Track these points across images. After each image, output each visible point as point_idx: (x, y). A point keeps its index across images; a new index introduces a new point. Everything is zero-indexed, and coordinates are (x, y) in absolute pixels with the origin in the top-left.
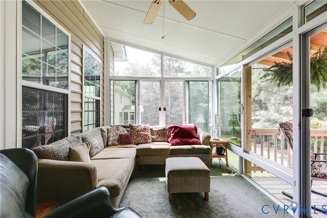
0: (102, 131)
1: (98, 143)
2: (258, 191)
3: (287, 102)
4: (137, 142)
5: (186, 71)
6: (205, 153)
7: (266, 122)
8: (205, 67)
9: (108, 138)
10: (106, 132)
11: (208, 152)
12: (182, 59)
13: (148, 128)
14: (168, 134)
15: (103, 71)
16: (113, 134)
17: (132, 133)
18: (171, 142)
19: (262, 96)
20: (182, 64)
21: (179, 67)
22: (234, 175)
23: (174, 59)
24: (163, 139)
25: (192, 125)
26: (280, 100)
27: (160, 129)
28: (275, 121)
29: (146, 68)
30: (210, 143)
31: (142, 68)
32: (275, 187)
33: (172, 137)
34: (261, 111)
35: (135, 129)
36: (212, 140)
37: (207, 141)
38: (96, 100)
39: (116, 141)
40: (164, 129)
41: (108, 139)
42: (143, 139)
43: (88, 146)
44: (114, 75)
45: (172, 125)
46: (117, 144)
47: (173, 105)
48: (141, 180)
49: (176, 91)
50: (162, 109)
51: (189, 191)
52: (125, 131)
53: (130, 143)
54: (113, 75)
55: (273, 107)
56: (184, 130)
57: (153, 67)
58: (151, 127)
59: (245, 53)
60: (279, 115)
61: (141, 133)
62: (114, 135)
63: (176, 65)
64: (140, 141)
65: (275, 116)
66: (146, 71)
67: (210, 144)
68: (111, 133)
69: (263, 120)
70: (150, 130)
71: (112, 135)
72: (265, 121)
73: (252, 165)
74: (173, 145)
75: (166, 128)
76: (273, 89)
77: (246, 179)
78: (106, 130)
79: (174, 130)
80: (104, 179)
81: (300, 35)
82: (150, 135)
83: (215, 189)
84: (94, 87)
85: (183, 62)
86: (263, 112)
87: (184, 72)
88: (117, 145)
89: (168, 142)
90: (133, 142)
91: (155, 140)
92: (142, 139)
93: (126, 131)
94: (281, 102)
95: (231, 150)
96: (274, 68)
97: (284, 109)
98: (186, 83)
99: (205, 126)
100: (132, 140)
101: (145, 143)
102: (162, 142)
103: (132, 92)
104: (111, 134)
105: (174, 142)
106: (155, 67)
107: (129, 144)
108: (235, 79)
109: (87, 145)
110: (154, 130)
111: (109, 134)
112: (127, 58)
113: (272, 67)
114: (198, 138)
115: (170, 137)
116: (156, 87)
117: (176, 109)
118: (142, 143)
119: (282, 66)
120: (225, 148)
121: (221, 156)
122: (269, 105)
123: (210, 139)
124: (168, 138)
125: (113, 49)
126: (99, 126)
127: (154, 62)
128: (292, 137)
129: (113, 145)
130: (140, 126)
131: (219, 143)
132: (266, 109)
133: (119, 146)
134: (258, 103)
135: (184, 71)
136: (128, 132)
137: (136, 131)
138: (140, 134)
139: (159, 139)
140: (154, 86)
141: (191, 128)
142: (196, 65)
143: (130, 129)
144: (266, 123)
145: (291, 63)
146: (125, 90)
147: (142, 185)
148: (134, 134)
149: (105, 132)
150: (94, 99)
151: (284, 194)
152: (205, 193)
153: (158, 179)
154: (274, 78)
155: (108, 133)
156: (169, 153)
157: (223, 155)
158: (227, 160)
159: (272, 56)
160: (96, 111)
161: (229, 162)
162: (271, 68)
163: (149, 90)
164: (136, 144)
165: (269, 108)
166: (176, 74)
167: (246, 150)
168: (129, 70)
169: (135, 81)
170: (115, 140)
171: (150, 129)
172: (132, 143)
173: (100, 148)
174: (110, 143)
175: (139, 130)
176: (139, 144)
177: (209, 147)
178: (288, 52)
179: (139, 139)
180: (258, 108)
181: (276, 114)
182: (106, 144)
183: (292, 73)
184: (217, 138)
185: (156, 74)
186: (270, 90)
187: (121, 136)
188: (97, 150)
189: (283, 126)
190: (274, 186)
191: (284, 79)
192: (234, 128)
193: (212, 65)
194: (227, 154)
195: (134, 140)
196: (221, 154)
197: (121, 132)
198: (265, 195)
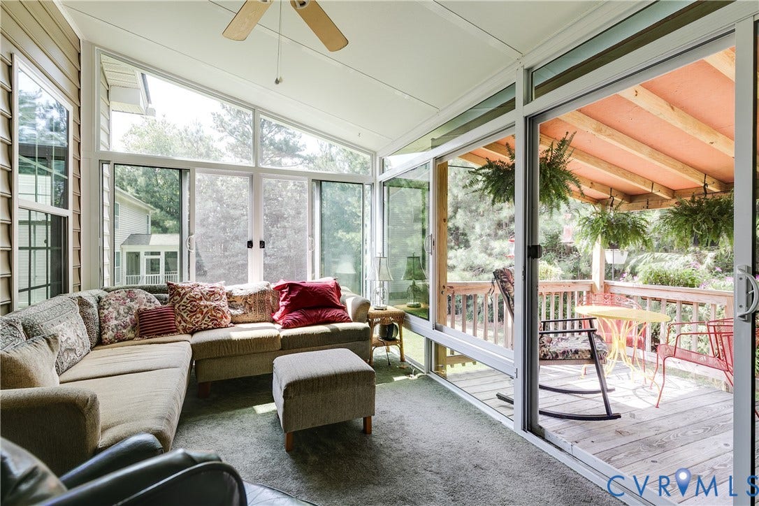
0: (83, 303)
1: (73, 338)
2: (458, 398)
3: (500, 232)
4: (191, 326)
5: (303, 154)
6: (360, 339)
7: (467, 270)
8: (348, 149)
9: (102, 322)
10: (95, 305)
11: (364, 335)
12: (293, 125)
13: (221, 292)
14: (274, 304)
15: (77, 136)
16: (118, 312)
17: (177, 305)
18: (281, 321)
19: (460, 220)
20: (294, 137)
21: (286, 142)
22: (416, 377)
23: (274, 123)
24: (259, 317)
25: (329, 281)
26: (489, 228)
27: (252, 292)
28: (481, 269)
29: (195, 134)
30: (368, 316)
31: (184, 135)
32: (485, 388)
33: (283, 309)
34: (459, 250)
35: (185, 294)
36: (372, 310)
37: (362, 313)
38: (52, 215)
39: (129, 328)
40: (263, 293)
41: (100, 326)
42: (209, 318)
43: (53, 345)
44: (111, 150)
45: (282, 282)
46: (131, 335)
47: (271, 236)
48: (209, 418)
49: (278, 201)
50: (256, 244)
51: (332, 421)
52: (152, 301)
53: (170, 330)
54: (105, 150)
55: (478, 242)
56: (313, 292)
57: (216, 135)
58: (228, 289)
59: (436, 135)
60: (487, 257)
61: (202, 303)
62: (122, 312)
63: (279, 137)
64: (199, 323)
65: (481, 259)
66: (195, 145)
67: (368, 318)
68: (111, 309)
69: (462, 266)
70: (225, 296)
71: (115, 314)
72: (464, 270)
73: (448, 354)
74: (286, 326)
75: (267, 288)
76: (478, 208)
77: (439, 381)
78: (93, 302)
79: (289, 293)
80: (118, 423)
81: (526, 118)
82: (226, 309)
83: (384, 408)
84: (49, 178)
85: (298, 132)
86: (461, 252)
87: (299, 156)
88: (132, 339)
89: (274, 321)
90: (180, 328)
91: (238, 319)
92: (206, 319)
93: (157, 302)
94: (492, 232)
95: (409, 327)
96: (487, 170)
97: (497, 245)
98: (315, 184)
99: (356, 281)
100: (177, 323)
101: (213, 328)
102: (257, 322)
103: (152, 197)
104: (110, 312)
105: (289, 321)
106: (222, 135)
107: (167, 333)
108: (411, 181)
109: (49, 342)
110: (236, 295)
111: (106, 312)
112: (150, 106)
113: (483, 168)
114: (343, 308)
115: (278, 310)
116: (224, 188)
117: (277, 244)
118: (205, 329)
119: (498, 168)
120: (397, 324)
121: (389, 343)
122: (471, 238)
123: (368, 308)
124: (273, 312)
125: (108, 77)
126: (66, 291)
127: (219, 123)
128: (512, 295)
129: (120, 339)
130: (200, 288)
131: (387, 315)
132: (467, 245)
133: (137, 340)
134: (452, 234)
135: (297, 153)
136: (161, 303)
137: (188, 299)
138: (199, 306)
139: (251, 316)
140: (219, 183)
141: (327, 287)
142: (326, 143)
143: (167, 296)
144: (466, 273)
145: (511, 164)
146: (127, 191)
147: (212, 429)
148: (181, 308)
149: (91, 306)
150: (46, 214)
151: (500, 397)
152: (365, 419)
153: (254, 410)
154: (486, 188)
155: (100, 308)
156: (279, 345)
157: (394, 339)
158: (401, 349)
159: (484, 147)
160: (56, 248)
161: (405, 352)
162: (481, 169)
163: (205, 193)
164: (187, 333)
165: (471, 243)
166: (277, 159)
167: (438, 324)
168: (141, 135)
169: (180, 170)
170: (125, 327)
171: (227, 294)
172: (176, 331)
173: (79, 350)
174: (109, 335)
175: (197, 297)
176: (198, 331)
177: (367, 325)
178: (507, 144)
179: (197, 320)
180: (453, 244)
181: (483, 254)
182: (95, 340)
183: (514, 181)
184: (382, 306)
185: (223, 154)
186: (474, 208)
187: (140, 314)
188: (72, 355)
189: (499, 277)
190: (484, 386)
191: (501, 192)
192: (414, 283)
193: (371, 151)
194: (401, 336)
195: (183, 324)
196: (390, 338)
197: (141, 304)
198: (471, 405)
